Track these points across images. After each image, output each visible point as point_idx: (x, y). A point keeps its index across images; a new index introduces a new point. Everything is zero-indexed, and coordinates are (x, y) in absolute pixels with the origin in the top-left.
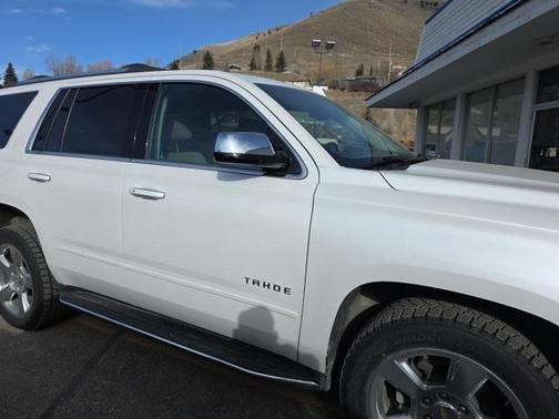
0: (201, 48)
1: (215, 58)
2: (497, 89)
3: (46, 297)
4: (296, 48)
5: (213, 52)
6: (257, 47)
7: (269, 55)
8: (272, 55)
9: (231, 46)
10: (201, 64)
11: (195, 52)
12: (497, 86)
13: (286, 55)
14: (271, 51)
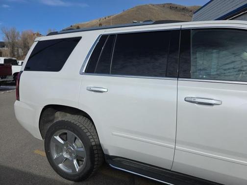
5: (80, 26)
6: (100, 25)
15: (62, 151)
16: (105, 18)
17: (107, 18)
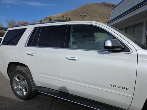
0: (48, 17)
1: (52, 19)
2: (135, 26)
3: (32, 90)
4: (73, 16)
5: (51, 17)
6: (63, 16)
7: (66, 18)
8: (67, 18)
9: (56, 16)
10: (48, 20)
11: (46, 18)
12: (135, 25)
13: (71, 18)
14: (67, 17)
15: (18, 85)
16: (66, 12)
17: (67, 12)
